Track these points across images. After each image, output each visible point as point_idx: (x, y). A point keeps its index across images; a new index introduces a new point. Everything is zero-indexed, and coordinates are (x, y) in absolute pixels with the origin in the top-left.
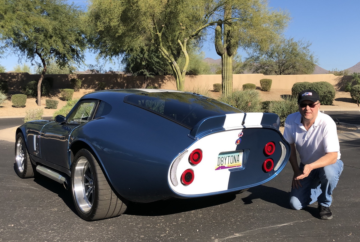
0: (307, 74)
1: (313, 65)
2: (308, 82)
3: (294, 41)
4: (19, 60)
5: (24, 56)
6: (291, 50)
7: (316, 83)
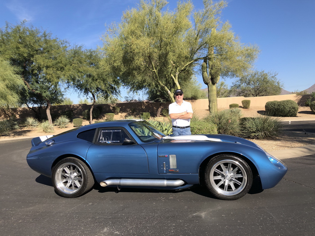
0: (275, 95)
1: (279, 88)
2: (277, 101)
3: (264, 73)
4: (79, 96)
5: (81, 94)
6: (263, 79)
7: (283, 101)
